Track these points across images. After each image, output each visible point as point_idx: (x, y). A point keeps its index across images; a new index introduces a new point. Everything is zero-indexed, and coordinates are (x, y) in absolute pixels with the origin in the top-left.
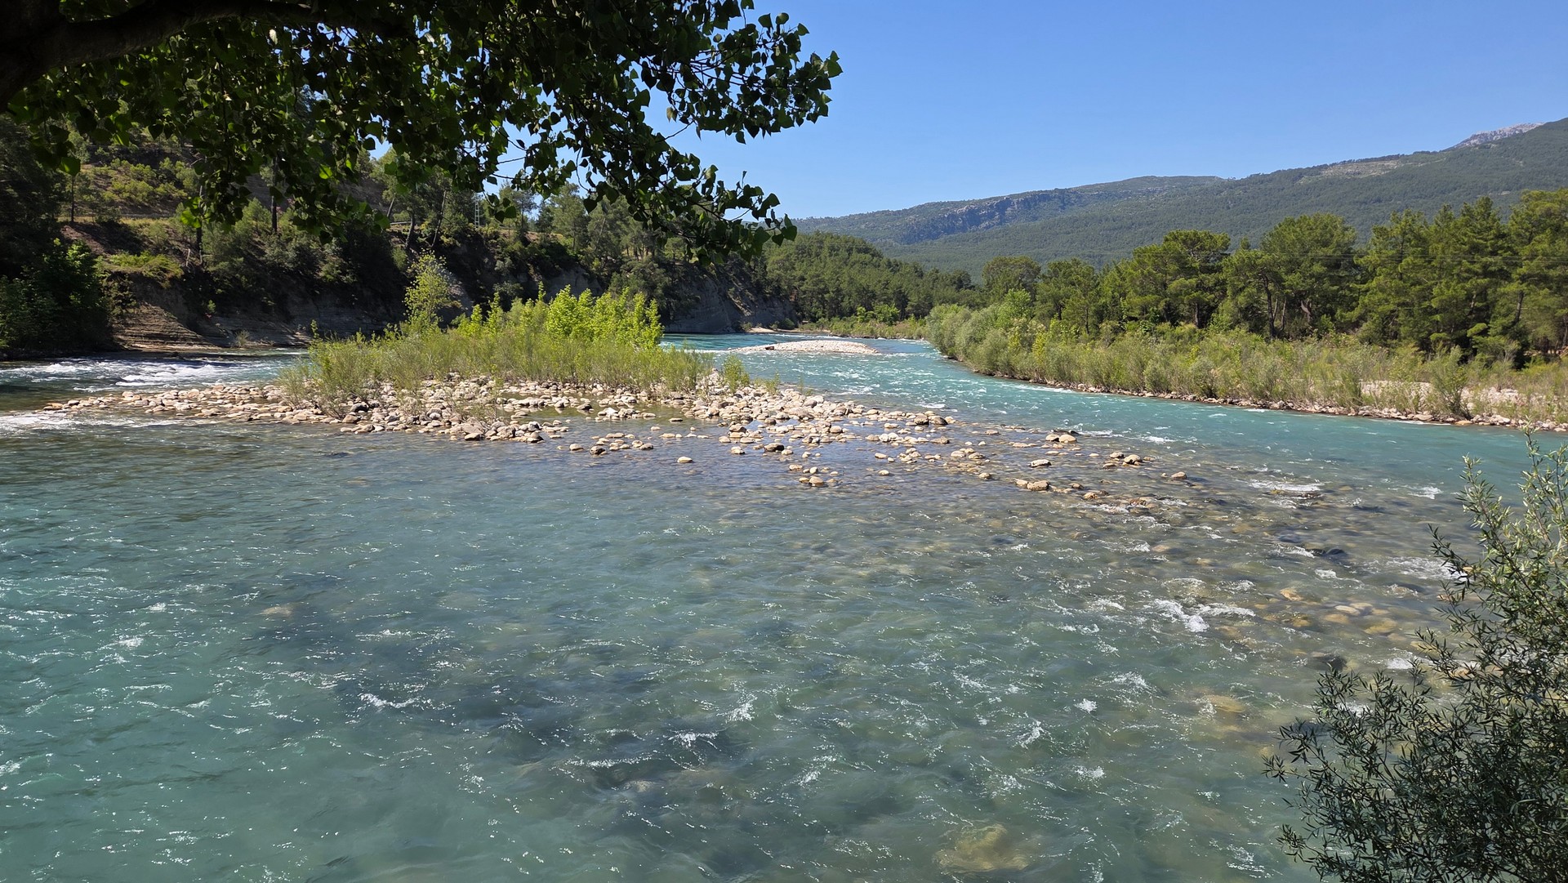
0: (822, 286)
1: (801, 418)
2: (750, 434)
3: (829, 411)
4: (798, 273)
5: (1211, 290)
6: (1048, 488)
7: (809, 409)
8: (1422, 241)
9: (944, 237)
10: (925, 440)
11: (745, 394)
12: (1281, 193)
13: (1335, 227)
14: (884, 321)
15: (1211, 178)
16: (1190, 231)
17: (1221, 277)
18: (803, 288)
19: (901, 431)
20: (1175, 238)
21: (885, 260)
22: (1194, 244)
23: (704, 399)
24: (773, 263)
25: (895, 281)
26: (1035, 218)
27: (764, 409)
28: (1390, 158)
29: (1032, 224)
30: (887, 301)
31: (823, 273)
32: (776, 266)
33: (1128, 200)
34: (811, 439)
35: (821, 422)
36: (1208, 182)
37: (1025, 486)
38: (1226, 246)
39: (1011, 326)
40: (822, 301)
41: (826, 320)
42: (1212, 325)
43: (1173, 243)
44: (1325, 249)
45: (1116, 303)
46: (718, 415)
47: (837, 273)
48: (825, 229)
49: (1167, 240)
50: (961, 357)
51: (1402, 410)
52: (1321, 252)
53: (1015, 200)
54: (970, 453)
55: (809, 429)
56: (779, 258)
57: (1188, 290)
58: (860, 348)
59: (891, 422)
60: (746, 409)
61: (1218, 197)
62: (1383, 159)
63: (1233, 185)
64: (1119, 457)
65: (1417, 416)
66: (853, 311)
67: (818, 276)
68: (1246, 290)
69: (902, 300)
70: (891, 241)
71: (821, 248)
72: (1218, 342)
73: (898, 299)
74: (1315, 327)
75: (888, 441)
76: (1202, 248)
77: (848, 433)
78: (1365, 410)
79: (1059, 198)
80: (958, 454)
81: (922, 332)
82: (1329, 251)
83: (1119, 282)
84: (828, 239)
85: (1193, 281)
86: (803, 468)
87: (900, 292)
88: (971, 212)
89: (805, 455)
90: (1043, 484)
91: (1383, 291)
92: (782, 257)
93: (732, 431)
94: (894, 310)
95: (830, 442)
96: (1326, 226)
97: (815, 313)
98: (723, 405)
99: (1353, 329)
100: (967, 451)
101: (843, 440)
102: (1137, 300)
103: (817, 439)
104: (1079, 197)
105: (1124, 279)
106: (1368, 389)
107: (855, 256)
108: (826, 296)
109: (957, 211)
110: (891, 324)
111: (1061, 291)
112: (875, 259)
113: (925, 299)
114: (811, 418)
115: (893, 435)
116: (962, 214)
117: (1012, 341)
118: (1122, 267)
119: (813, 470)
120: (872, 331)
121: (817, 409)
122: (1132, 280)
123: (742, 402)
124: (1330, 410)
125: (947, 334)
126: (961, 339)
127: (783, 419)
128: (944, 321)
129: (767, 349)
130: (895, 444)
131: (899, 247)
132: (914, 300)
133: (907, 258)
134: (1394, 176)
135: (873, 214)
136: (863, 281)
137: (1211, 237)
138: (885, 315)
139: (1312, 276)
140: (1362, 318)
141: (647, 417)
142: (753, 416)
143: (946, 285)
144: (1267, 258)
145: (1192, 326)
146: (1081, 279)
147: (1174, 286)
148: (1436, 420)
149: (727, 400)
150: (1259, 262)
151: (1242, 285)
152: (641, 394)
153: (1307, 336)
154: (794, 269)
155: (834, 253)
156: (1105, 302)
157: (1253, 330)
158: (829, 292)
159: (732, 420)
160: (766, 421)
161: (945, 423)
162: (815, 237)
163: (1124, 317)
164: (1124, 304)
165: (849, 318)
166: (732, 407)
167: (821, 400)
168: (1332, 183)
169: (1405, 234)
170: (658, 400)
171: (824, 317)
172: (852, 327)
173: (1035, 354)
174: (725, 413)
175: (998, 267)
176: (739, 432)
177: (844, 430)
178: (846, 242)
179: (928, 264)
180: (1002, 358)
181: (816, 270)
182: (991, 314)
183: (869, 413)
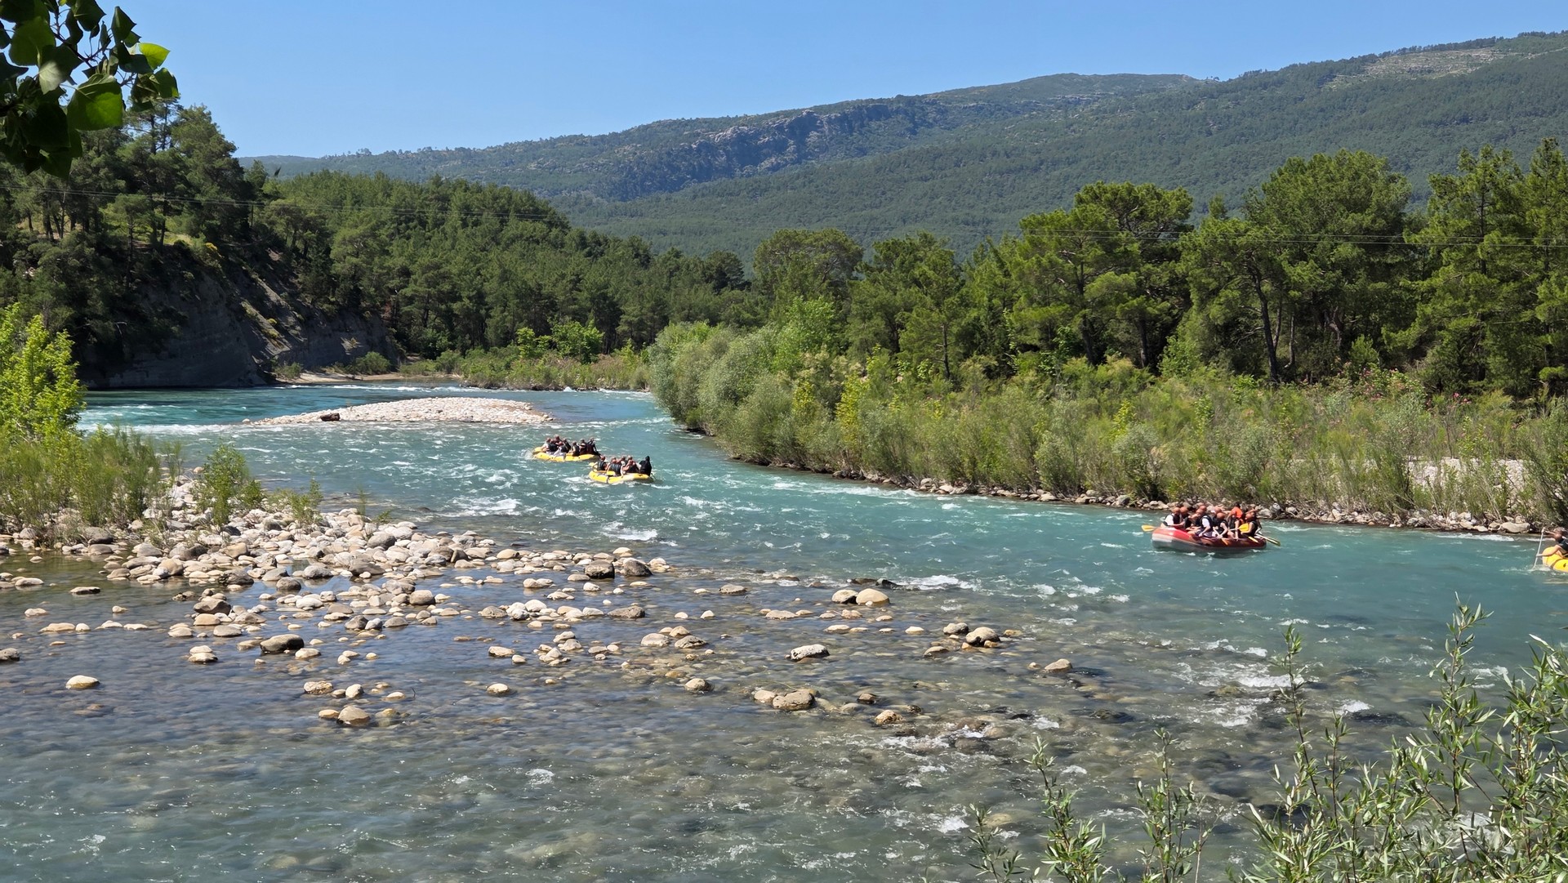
0: (446, 287)
1: (356, 574)
2: (239, 614)
3: (417, 556)
4: (397, 261)
5: (1160, 293)
6: (812, 704)
7: (377, 554)
9: (694, 186)
10: (596, 611)
11: (249, 526)
14: (573, 354)
15: (1175, 79)
16: (1120, 185)
17: (1180, 268)
18: (408, 291)
19: (555, 595)
20: (1096, 198)
21: (573, 233)
23: (157, 542)
24: (344, 242)
25: (594, 275)
26: (862, 152)
27: (280, 558)
28: (1480, 44)
29: (858, 161)
30: (580, 317)
31: (448, 261)
32: (350, 249)
34: (365, 621)
35: (395, 581)
36: (1170, 86)
37: (770, 704)
38: (1185, 210)
39: (800, 367)
40: (448, 317)
41: (456, 354)
43: (1092, 206)
44: (1359, 216)
45: (996, 319)
46: (180, 574)
47: (475, 260)
48: (451, 173)
49: (1081, 201)
52: (1352, 220)
53: (824, 117)
54: (680, 636)
55: (367, 600)
56: (355, 232)
57: (1117, 295)
58: (518, 413)
59: (537, 576)
60: (243, 559)
62: (1469, 45)
63: (1215, 91)
64: (959, 632)
65: (1505, 525)
66: (507, 338)
67: (437, 267)
68: (1224, 293)
69: (608, 313)
70: (589, 194)
71: (444, 209)
72: (1171, 392)
73: (598, 313)
74: (1345, 358)
75: (523, 619)
76: (1142, 216)
77: (444, 604)
78: (1417, 517)
79: (906, 113)
80: (654, 639)
81: (646, 376)
82: (1366, 219)
83: (1000, 278)
84: (460, 193)
85: (1131, 278)
86: (333, 688)
87: (605, 297)
88: (741, 139)
89: (343, 658)
90: (802, 695)
92: (361, 229)
93: (201, 611)
94: (592, 332)
95: (403, 626)
96: (1357, 176)
97: (434, 341)
98: (195, 553)
99: (1412, 363)
100: (674, 632)
101: (431, 620)
102: (1033, 314)
103: (377, 621)
104: (943, 112)
105: (1007, 274)
106: (1425, 474)
107: (515, 226)
108: (456, 306)
109: (717, 137)
110: (587, 360)
111: (898, 297)
112: (555, 231)
113: (653, 310)
114: (377, 575)
115: (534, 604)
116: (725, 142)
117: (798, 397)
118: (1004, 251)
119: (352, 691)
120: (548, 377)
121: (393, 553)
122: (1022, 275)
123: (238, 544)
124: (1360, 518)
125: (682, 383)
126: (708, 394)
127: (317, 577)
128: (677, 358)
129: (325, 419)
130: (536, 624)
131: (606, 205)
132: (631, 311)
133: (621, 229)
134: (1489, 77)
135: (552, 143)
136: (529, 275)
138: (574, 341)
139: (1334, 267)
140: (1424, 342)
141: (24, 585)
142: (254, 573)
143: (694, 281)
144: (1255, 233)
145: (1127, 363)
146: (930, 273)
147: (1096, 287)
148: (1534, 531)
149: (205, 538)
150: (1242, 241)
151: (1214, 285)
152: (22, 534)
153: (1334, 374)
154: (387, 253)
155: (470, 220)
156: (977, 319)
157: (1239, 367)
158: (460, 298)
159: (209, 585)
160: (279, 584)
161: (646, 573)
162: (432, 187)
163: (1012, 345)
164: (1008, 317)
165: (502, 350)
166: (215, 556)
167: (407, 531)
168: (1385, 88)
169: (1484, 189)
170: (58, 545)
171: (453, 348)
172: (508, 367)
173: (841, 424)
174: (196, 570)
175: (783, 248)
176: (213, 612)
177: (439, 597)
178: (495, 199)
179: (665, 240)
180: (781, 431)
181: (434, 255)
182: (762, 344)
183: (500, 555)
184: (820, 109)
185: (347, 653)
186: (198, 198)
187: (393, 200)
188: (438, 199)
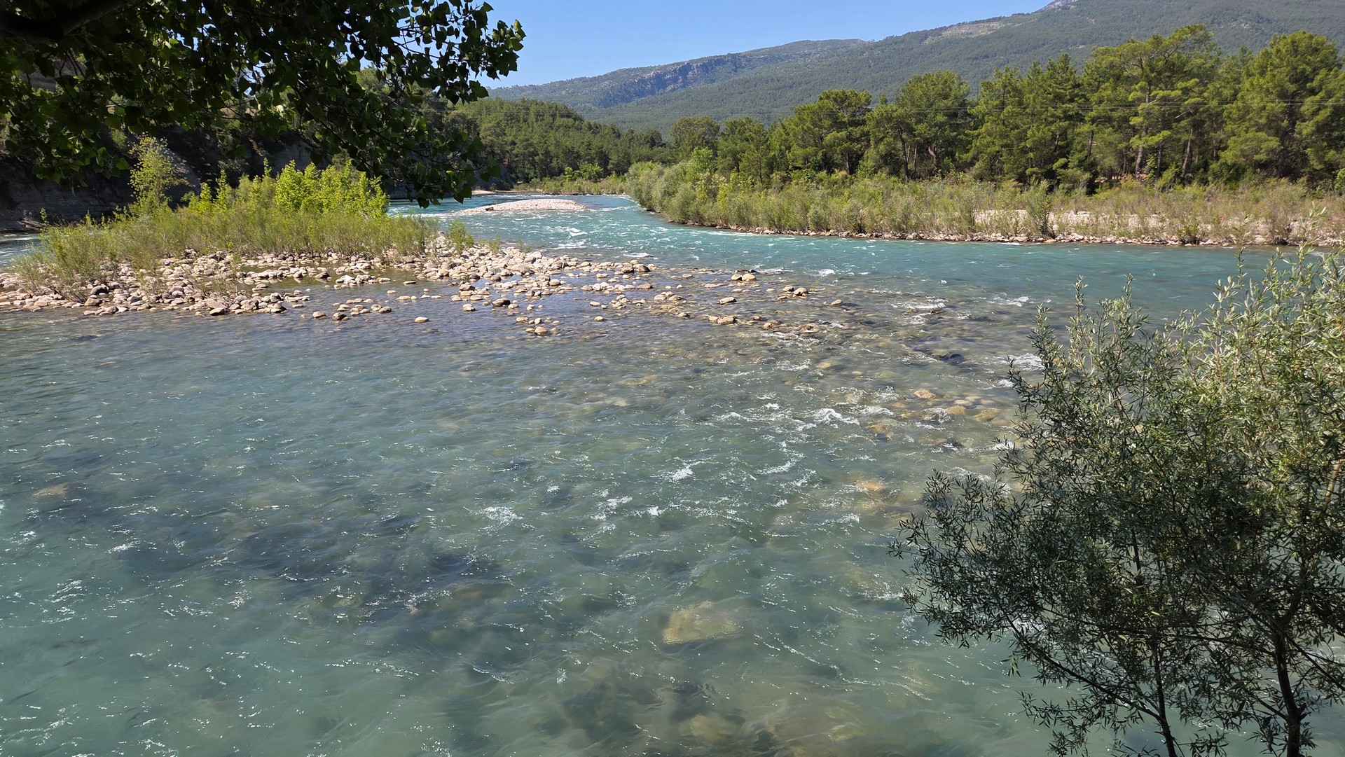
0: (532, 150)
1: (523, 274)
2: (479, 291)
3: (547, 266)
4: (509, 138)
5: (858, 140)
6: (734, 321)
7: (530, 265)
8: (1018, 92)
9: (636, 100)
10: (632, 286)
11: (471, 255)
12: (912, 52)
13: (953, 82)
14: (590, 178)
15: (855, 41)
16: (839, 91)
17: (866, 129)
18: (515, 152)
19: (611, 280)
20: (828, 97)
21: (586, 123)
22: (843, 101)
23: (434, 262)
24: (485, 130)
25: (597, 142)
26: (713, 81)
27: (489, 268)
28: (994, 20)
29: (710, 86)
30: (591, 161)
31: (531, 137)
32: (488, 133)
33: (789, 62)
34: (534, 293)
35: (541, 277)
37: (716, 322)
38: (868, 101)
39: (698, 180)
40: (533, 163)
41: (538, 180)
42: (859, 171)
43: (826, 101)
44: (946, 101)
45: (783, 155)
46: (447, 275)
47: (544, 137)
49: (821, 99)
50: (658, 209)
51: (1005, 234)
52: (943, 104)
53: (695, 65)
54: (670, 296)
55: (530, 283)
56: (490, 125)
57: (840, 141)
58: (571, 205)
59: (602, 272)
60: (473, 269)
61: (862, 57)
62: (989, 21)
63: (874, 46)
65: (1017, 238)
66: (561, 171)
67: (527, 140)
68: (885, 139)
69: (604, 160)
70: (590, 105)
71: (527, 114)
72: (865, 185)
73: (600, 158)
74: (939, 168)
75: (601, 290)
76: (849, 105)
77: (565, 285)
78: (978, 236)
79: (732, 61)
80: (660, 297)
81: (624, 187)
82: (949, 102)
83: (784, 136)
84: (534, 106)
85: (844, 133)
86: (528, 320)
87: (602, 152)
88: (658, 76)
89: (529, 308)
90: (730, 318)
91: (990, 135)
92: (493, 123)
93: (462, 290)
94: (598, 168)
95: (550, 294)
96: (946, 82)
97: (528, 175)
98: (452, 266)
99: (969, 169)
100: (667, 294)
101: (562, 292)
102: (800, 152)
103: (539, 292)
104: (749, 61)
105: (788, 134)
106: (981, 218)
107: (560, 121)
108: (536, 158)
109: (646, 76)
110: (596, 182)
111: (738, 147)
112: (577, 123)
113: (624, 157)
114: (532, 273)
115: (604, 284)
116: (650, 79)
117: (700, 193)
118: (786, 124)
119: (537, 321)
120: (580, 189)
121: (536, 265)
122: (795, 135)
123: (469, 262)
124: (952, 238)
125: (644, 189)
126: (657, 193)
127: (507, 275)
128: (641, 178)
129: (487, 210)
130: (607, 292)
131: (598, 110)
132: (614, 158)
133: (605, 121)
134: (998, 35)
135: (572, 81)
136: (568, 143)
137: (856, 95)
138: (590, 173)
139: (936, 125)
140: (975, 158)
141: (382, 281)
142: (480, 274)
143: (641, 144)
144: (900, 111)
145: (844, 173)
146: (753, 135)
147: (829, 138)
148: (1029, 240)
149: (455, 261)
150: (895, 115)
151: (882, 135)
152: (375, 260)
153: (933, 175)
154: (505, 134)
155: (540, 118)
156: (774, 155)
157: (892, 173)
158: (538, 155)
159: (461, 280)
160: (492, 278)
161: (647, 270)
162: (521, 104)
163: (790, 167)
164: (789, 155)
165: (558, 178)
166: (460, 267)
167: (540, 256)
168: (950, 42)
169: (1005, 86)
170: (391, 264)
171: (536, 177)
172: (562, 185)
173: (719, 204)
174: (454, 273)
175: (683, 126)
176: (468, 290)
177: (562, 282)
178: (550, 108)
179: (624, 126)
180: (692, 209)
181: (525, 135)
182: (681, 170)
183: (582, 265)
184: (692, 61)
185: (530, 306)
186: (420, 110)
187: (504, 110)
188: (524, 109)
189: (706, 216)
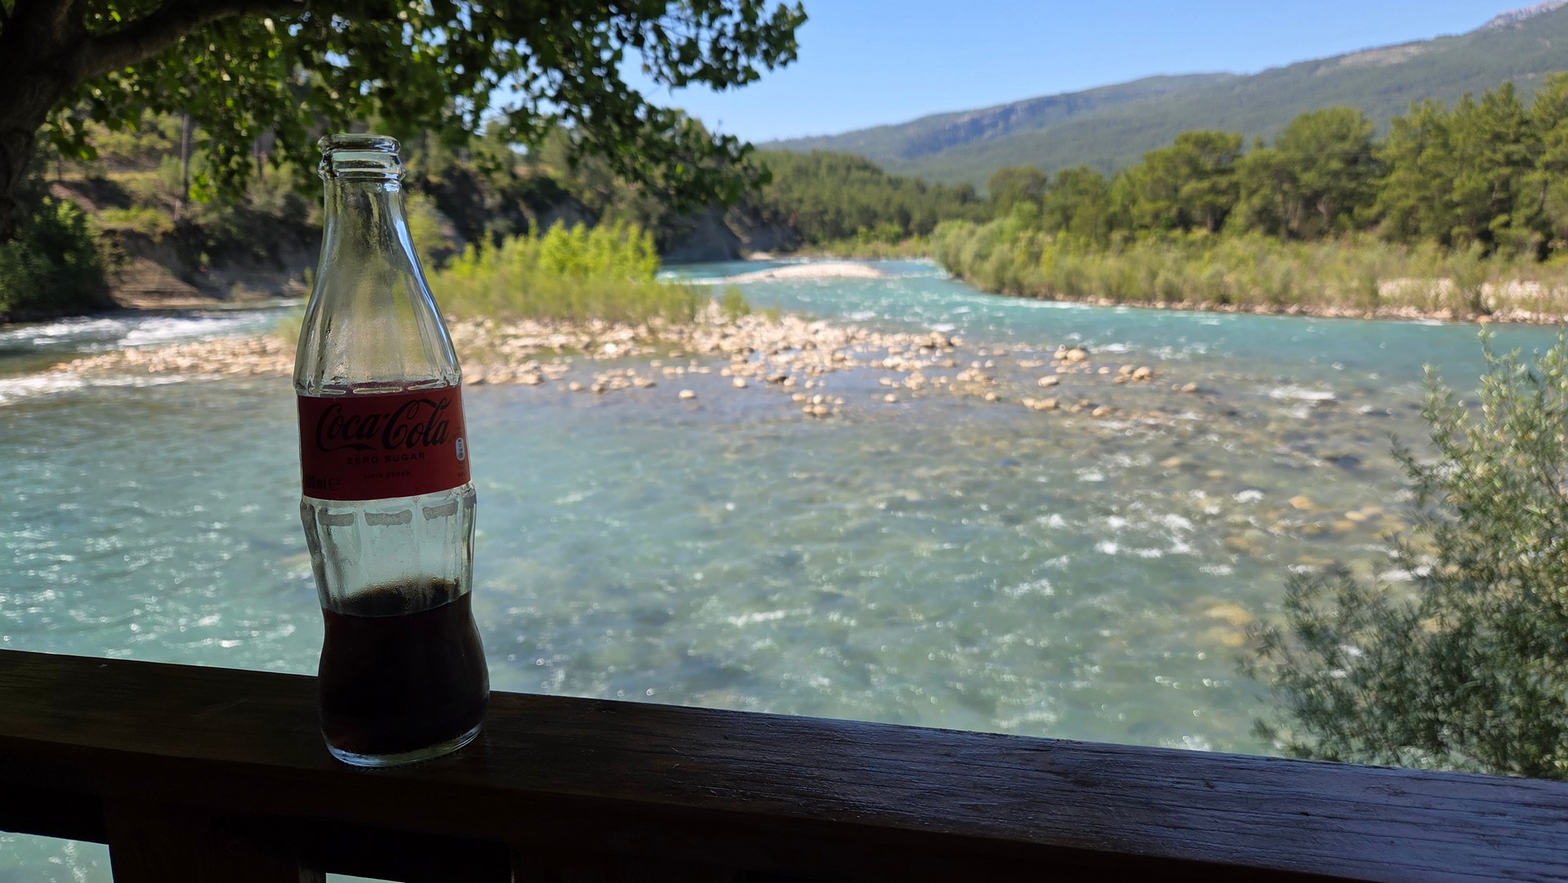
0: (821, 208)
1: (804, 347)
2: (752, 365)
3: (832, 338)
8: (1442, 131)
9: (947, 149)
10: (930, 363)
11: (746, 325)
12: (1298, 86)
13: (1352, 121)
14: (887, 240)
16: (1201, 132)
18: (801, 211)
19: (907, 355)
20: (1186, 140)
21: (885, 178)
22: (1205, 146)
23: (705, 332)
25: (897, 198)
26: (1041, 125)
27: (765, 339)
29: (1038, 130)
30: (890, 220)
31: (821, 194)
32: (772, 189)
33: (1138, 100)
34: (814, 368)
35: (825, 350)
37: (1034, 407)
38: (1239, 145)
39: (1018, 240)
40: (822, 223)
41: (827, 242)
42: (1225, 230)
43: (1183, 145)
44: (1342, 144)
46: (719, 347)
47: (836, 193)
49: (1177, 142)
50: (967, 275)
51: (1420, 309)
54: (977, 375)
57: (1200, 194)
58: (863, 270)
59: (895, 347)
60: (747, 340)
61: (1231, 93)
64: (1129, 372)
65: (1436, 315)
66: (854, 232)
67: (816, 197)
68: (1261, 191)
69: (905, 218)
70: (893, 156)
71: (818, 167)
72: (1232, 247)
73: (901, 217)
74: (1332, 226)
75: (893, 367)
76: (1214, 150)
77: (851, 360)
78: (1383, 311)
80: (964, 376)
81: (927, 250)
83: (1129, 188)
84: (826, 158)
86: (807, 399)
87: (903, 210)
88: (973, 122)
89: (808, 385)
91: (1402, 186)
92: (779, 179)
93: (734, 364)
94: (896, 228)
95: (834, 370)
96: (1342, 121)
97: (815, 236)
99: (1372, 228)
100: (974, 373)
101: (847, 367)
102: (1148, 207)
103: (821, 368)
105: (1133, 185)
106: (1387, 289)
107: (855, 174)
108: (826, 217)
110: (894, 244)
111: (1069, 201)
112: (876, 176)
113: (929, 216)
115: (897, 360)
116: (964, 124)
117: (1019, 255)
118: (1131, 173)
119: (817, 400)
120: (875, 252)
121: (820, 337)
122: (1142, 186)
125: (952, 252)
127: (785, 348)
128: (948, 239)
129: (767, 275)
130: (900, 369)
131: (900, 162)
133: (909, 174)
134: (1416, 62)
136: (864, 199)
137: (1222, 138)
138: (888, 234)
139: (1328, 173)
140: (1381, 215)
142: (755, 346)
143: (950, 200)
144: (1281, 156)
145: (1205, 231)
146: (1089, 187)
147: (1186, 190)
148: (1455, 318)
149: (727, 330)
150: (1273, 161)
151: (1256, 186)
152: (641, 329)
153: (1324, 236)
154: (791, 191)
155: (832, 172)
156: (1115, 211)
157: (1268, 233)
158: (828, 214)
159: (734, 352)
160: (767, 352)
161: (950, 345)
162: (812, 156)
163: (1135, 225)
164: (1134, 211)
165: (850, 240)
166: (733, 339)
167: (824, 327)
168: (1351, 73)
169: (1425, 124)
170: (658, 334)
171: (825, 239)
172: (854, 248)
173: (1043, 269)
174: (726, 345)
175: (1002, 178)
176: (739, 364)
177: (848, 357)
178: (845, 160)
179: (931, 179)
181: (814, 191)
182: (997, 229)
185: (810, 383)
187: (793, 163)
188: (815, 161)
189: (1026, 282)
